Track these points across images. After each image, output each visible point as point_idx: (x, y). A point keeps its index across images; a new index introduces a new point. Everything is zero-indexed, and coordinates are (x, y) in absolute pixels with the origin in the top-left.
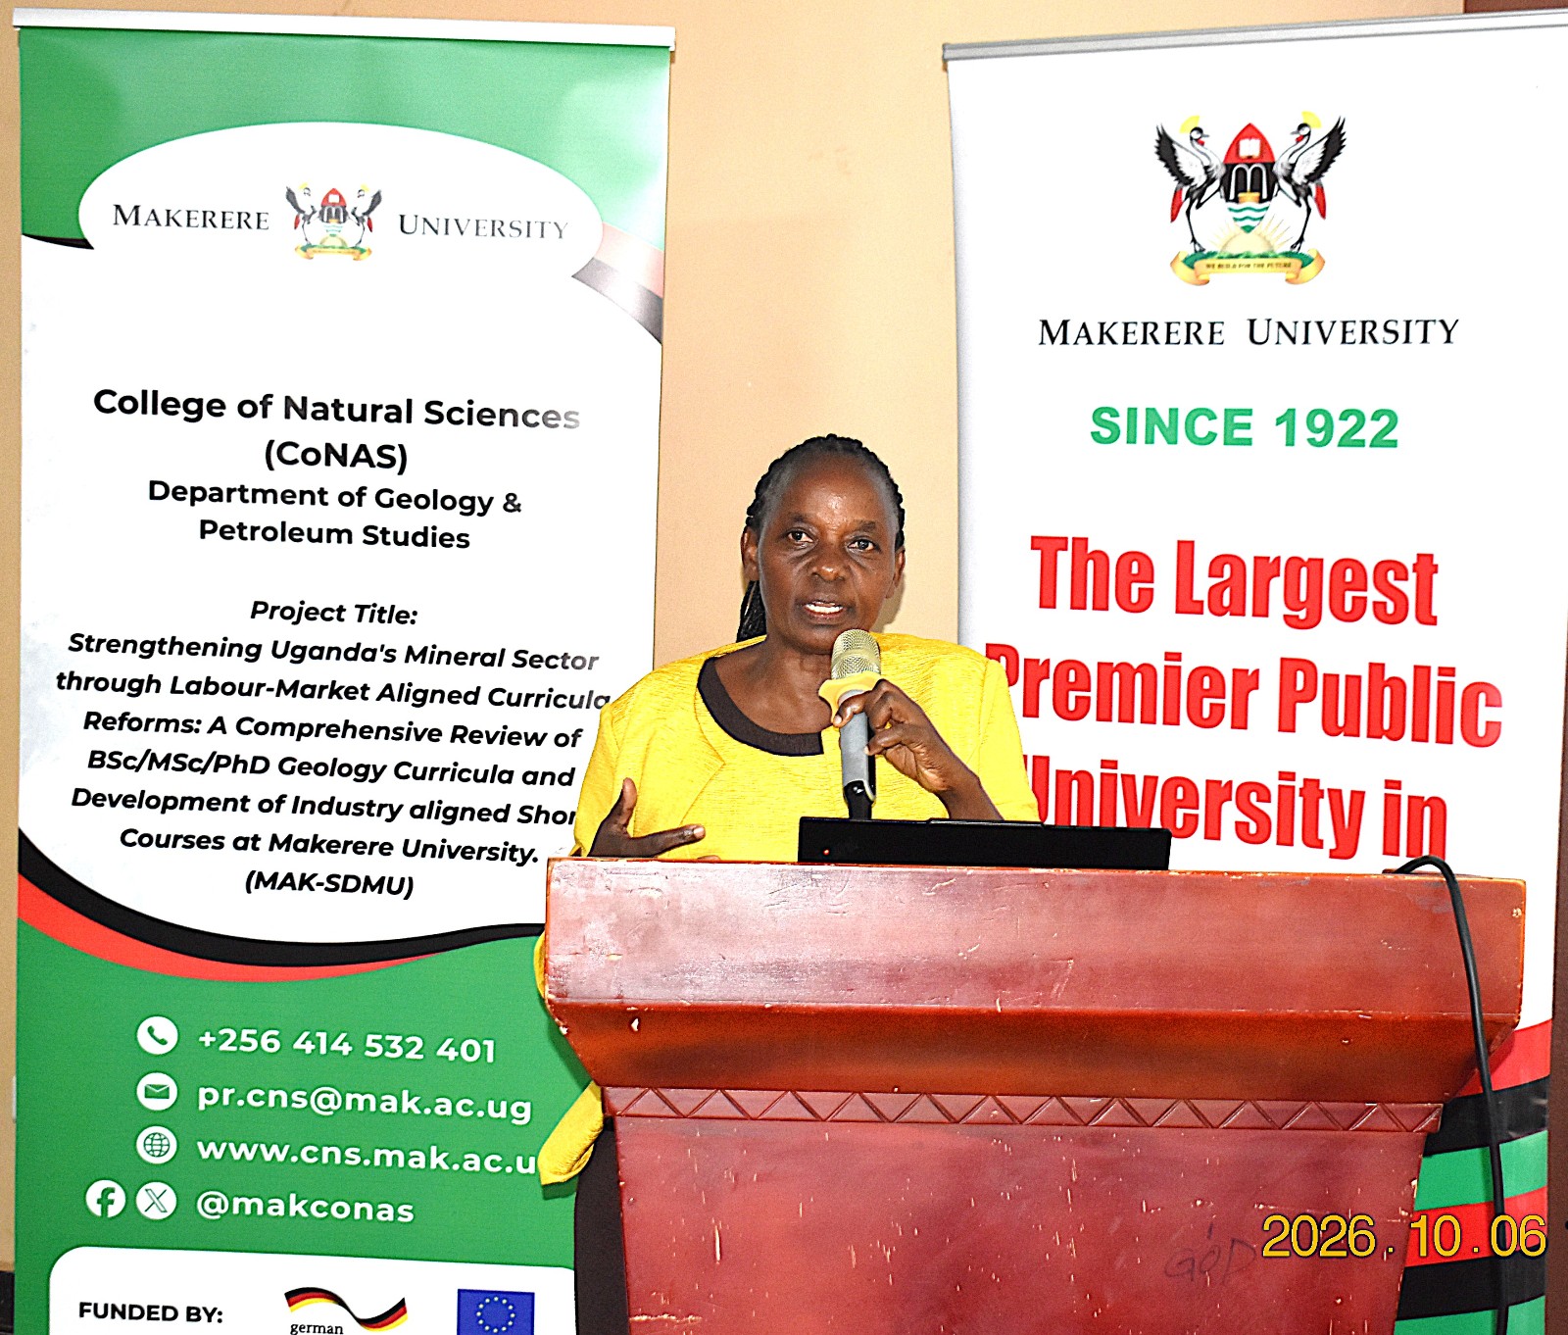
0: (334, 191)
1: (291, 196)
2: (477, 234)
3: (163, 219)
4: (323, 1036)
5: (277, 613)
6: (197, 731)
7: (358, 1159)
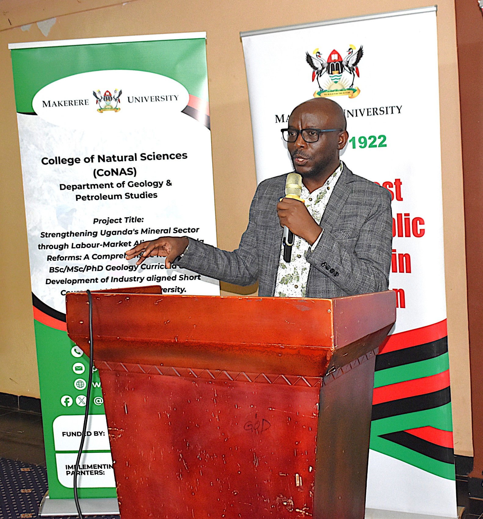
0: (107, 91)
1: (95, 94)
2: (151, 101)
3: (57, 104)
5: (101, 222)
6: (80, 259)
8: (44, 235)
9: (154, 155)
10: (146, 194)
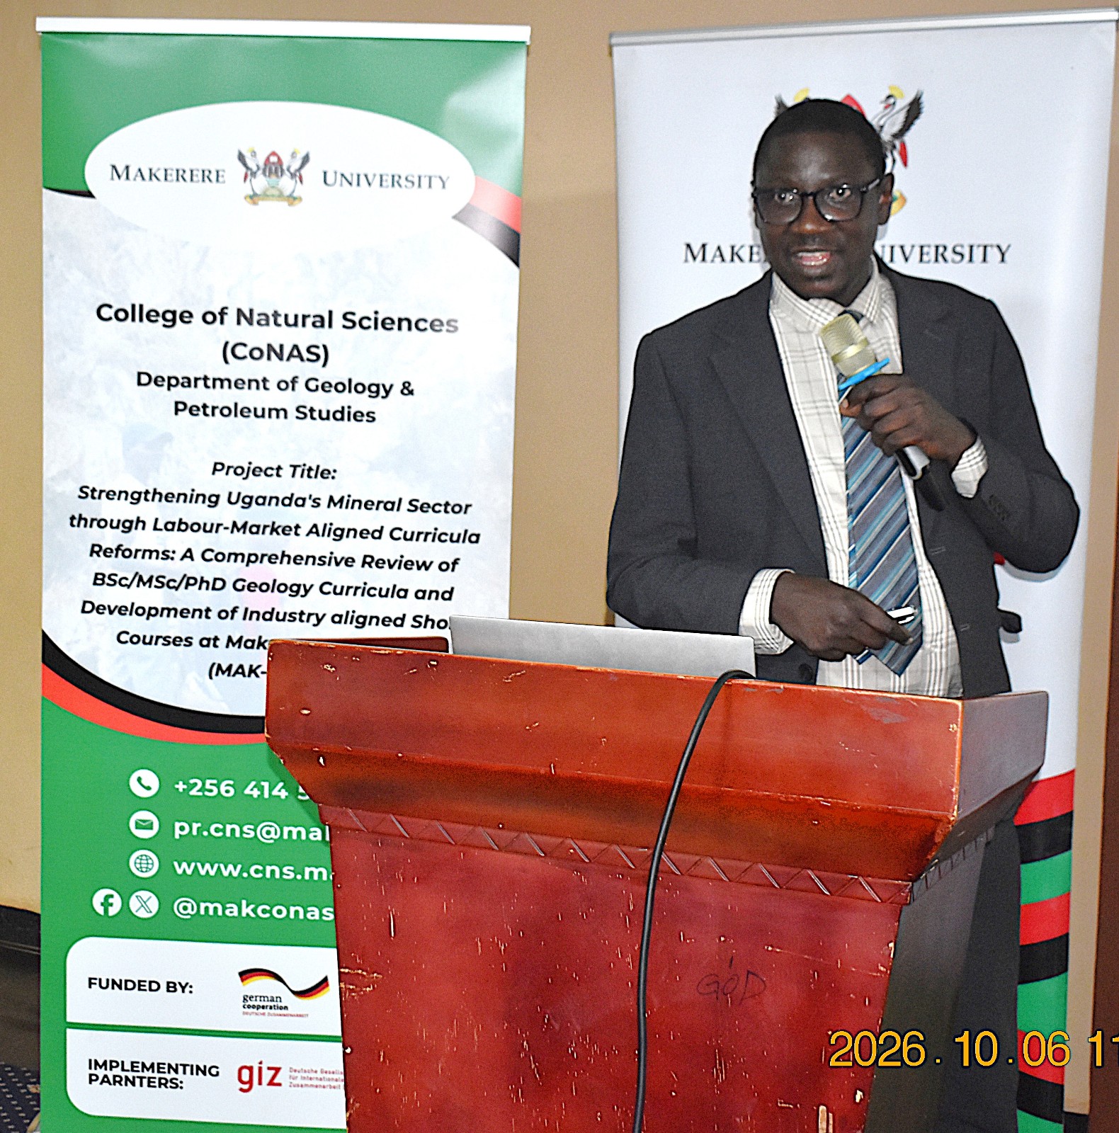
0: (274, 154)
1: (241, 157)
3: (146, 175)
4: (266, 785)
5: (231, 471)
6: (172, 559)
7: (292, 875)
8: (86, 493)
9: (376, 319)
10: (349, 413)
